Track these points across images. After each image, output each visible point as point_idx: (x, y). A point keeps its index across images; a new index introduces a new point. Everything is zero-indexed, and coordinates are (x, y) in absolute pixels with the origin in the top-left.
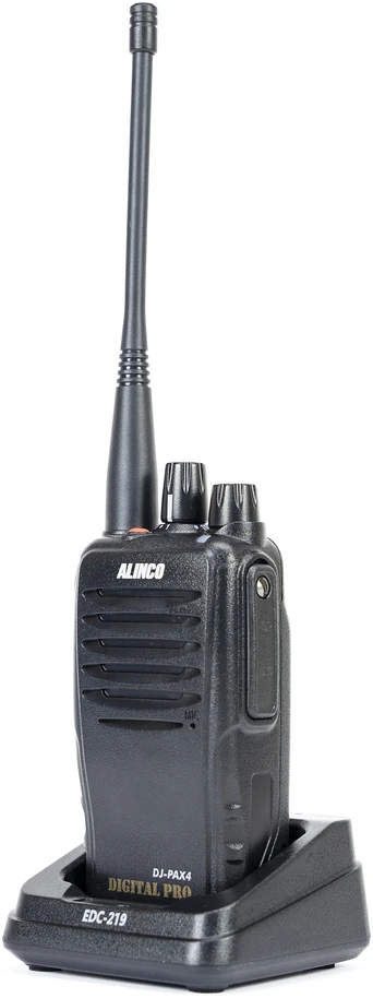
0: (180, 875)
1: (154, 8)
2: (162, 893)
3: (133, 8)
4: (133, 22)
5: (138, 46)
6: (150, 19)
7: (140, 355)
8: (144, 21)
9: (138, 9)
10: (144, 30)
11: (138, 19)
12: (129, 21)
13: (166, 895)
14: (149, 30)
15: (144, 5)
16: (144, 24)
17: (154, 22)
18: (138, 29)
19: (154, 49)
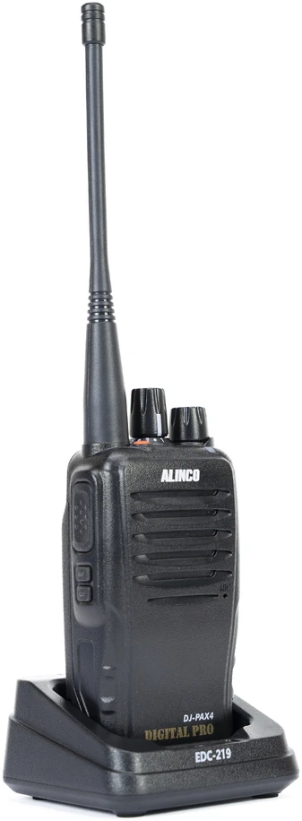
0: (205, 716)
1: (101, 6)
2: (191, 733)
3: (84, 7)
4: (84, 19)
5: (89, 39)
6: (98, 16)
7: (105, 296)
8: (93, 18)
9: (88, 7)
10: (93, 27)
11: (88, 16)
12: (80, 18)
13: (194, 734)
14: (98, 25)
15: (93, 5)
16: (93, 19)
17: (102, 18)
18: (89, 25)
19: (103, 41)
